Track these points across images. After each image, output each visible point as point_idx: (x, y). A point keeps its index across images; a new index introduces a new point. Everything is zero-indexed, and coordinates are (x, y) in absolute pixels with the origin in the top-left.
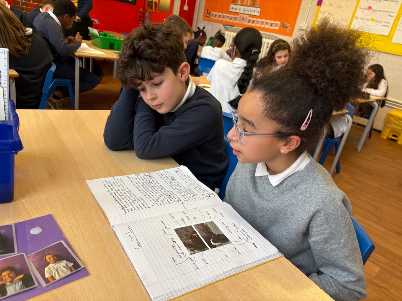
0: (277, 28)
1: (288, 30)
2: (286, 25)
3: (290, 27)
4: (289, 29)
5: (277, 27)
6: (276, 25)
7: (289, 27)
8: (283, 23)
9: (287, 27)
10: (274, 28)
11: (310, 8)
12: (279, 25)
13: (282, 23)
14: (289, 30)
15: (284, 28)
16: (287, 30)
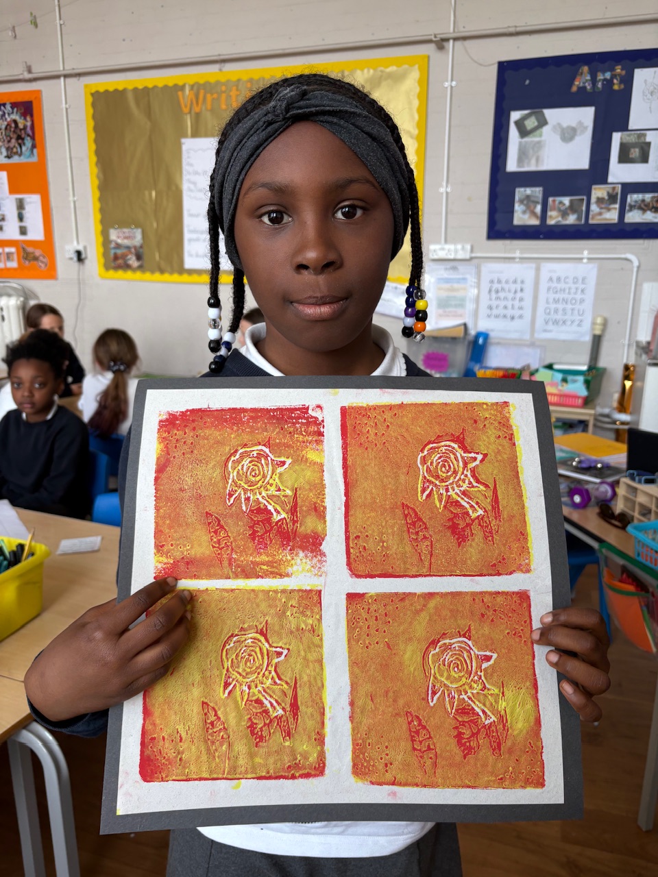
0: (13, 264)
1: (43, 265)
2: (33, 253)
3: (44, 257)
4: (42, 262)
5: (13, 260)
6: (9, 256)
7: (41, 258)
8: (24, 249)
9: (36, 259)
10: (5, 265)
11: (74, 202)
12: (15, 257)
13: (21, 250)
14: (46, 265)
15: (32, 262)
16: (40, 266)
